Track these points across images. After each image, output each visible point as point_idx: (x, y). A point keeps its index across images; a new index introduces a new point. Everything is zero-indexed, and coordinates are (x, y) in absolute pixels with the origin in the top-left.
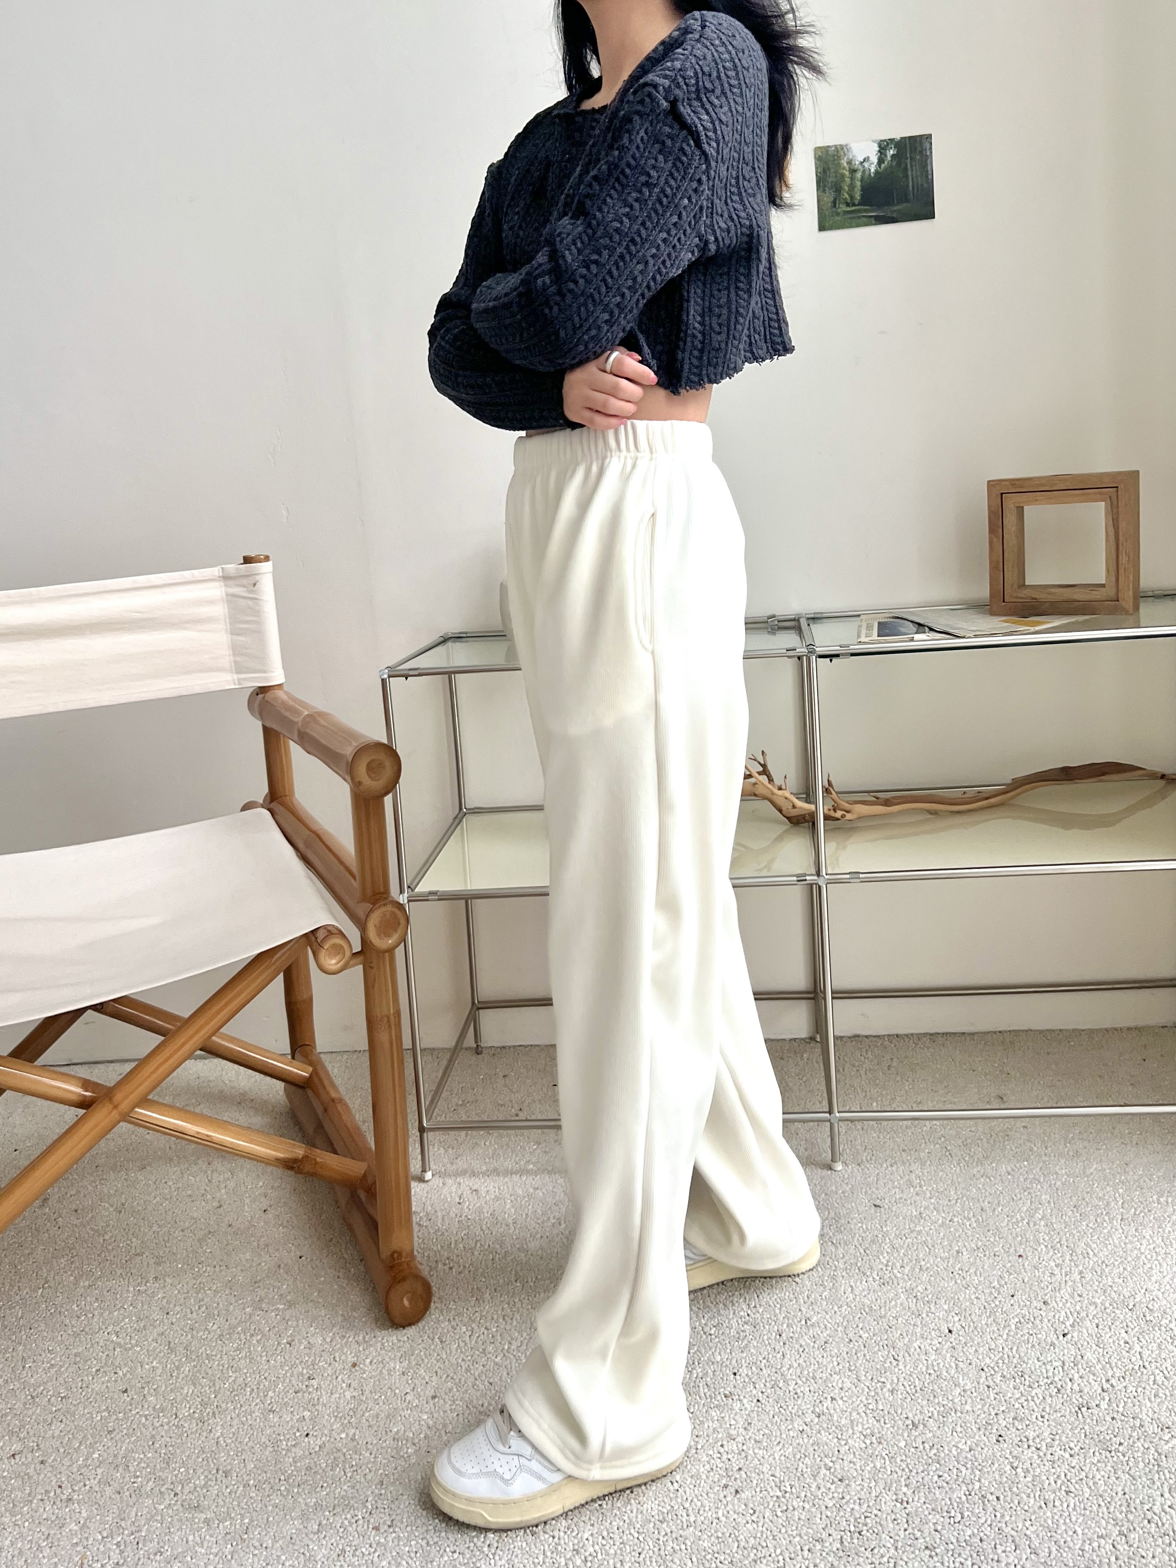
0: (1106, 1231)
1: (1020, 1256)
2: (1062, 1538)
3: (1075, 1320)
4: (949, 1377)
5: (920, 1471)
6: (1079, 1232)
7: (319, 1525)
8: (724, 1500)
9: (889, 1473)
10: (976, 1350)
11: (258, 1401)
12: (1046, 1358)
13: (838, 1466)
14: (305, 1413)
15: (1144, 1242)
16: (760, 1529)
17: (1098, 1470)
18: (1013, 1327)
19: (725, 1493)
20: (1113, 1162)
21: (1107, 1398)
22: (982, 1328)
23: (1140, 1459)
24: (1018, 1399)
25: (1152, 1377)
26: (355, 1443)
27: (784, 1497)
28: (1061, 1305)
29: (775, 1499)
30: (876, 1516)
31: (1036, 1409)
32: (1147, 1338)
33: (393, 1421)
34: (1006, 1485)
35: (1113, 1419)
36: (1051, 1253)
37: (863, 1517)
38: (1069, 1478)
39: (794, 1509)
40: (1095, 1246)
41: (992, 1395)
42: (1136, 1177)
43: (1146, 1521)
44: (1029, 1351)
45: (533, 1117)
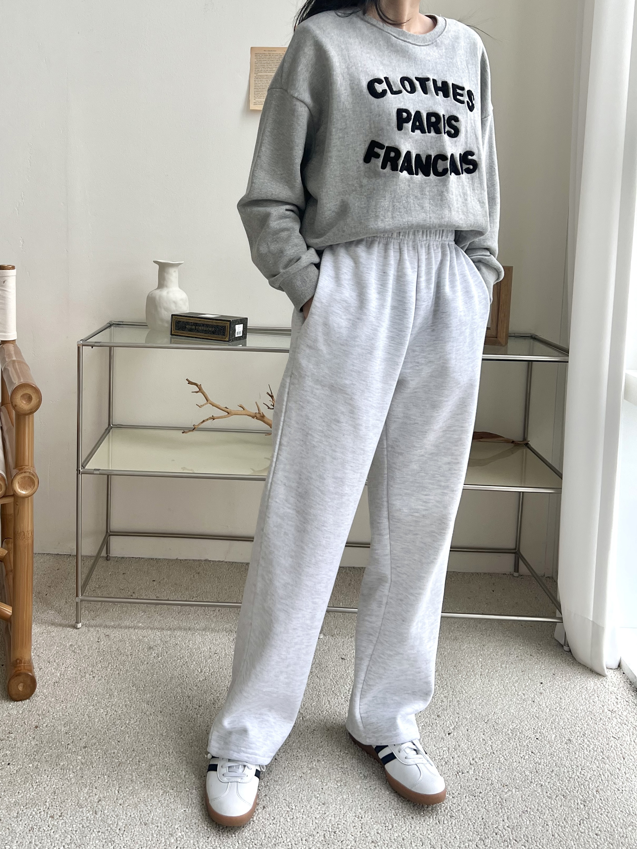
0: (472, 680)
2: (448, 840)
3: (455, 727)
5: (368, 801)
6: (457, 680)
7: (17, 814)
9: (351, 801)
12: (439, 745)
13: (322, 797)
14: (7, 752)
15: (494, 688)
16: (278, 828)
17: (468, 805)
20: (476, 644)
21: (473, 768)
23: (491, 801)
25: (498, 759)
26: (38, 770)
27: (291, 812)
28: (447, 718)
29: (286, 812)
30: (344, 824)
32: (495, 738)
33: (61, 759)
35: (476, 779)
37: (336, 824)
38: (452, 809)
39: (297, 818)
40: (466, 688)
42: (488, 653)
43: (495, 834)
44: (430, 741)
45: (142, 598)
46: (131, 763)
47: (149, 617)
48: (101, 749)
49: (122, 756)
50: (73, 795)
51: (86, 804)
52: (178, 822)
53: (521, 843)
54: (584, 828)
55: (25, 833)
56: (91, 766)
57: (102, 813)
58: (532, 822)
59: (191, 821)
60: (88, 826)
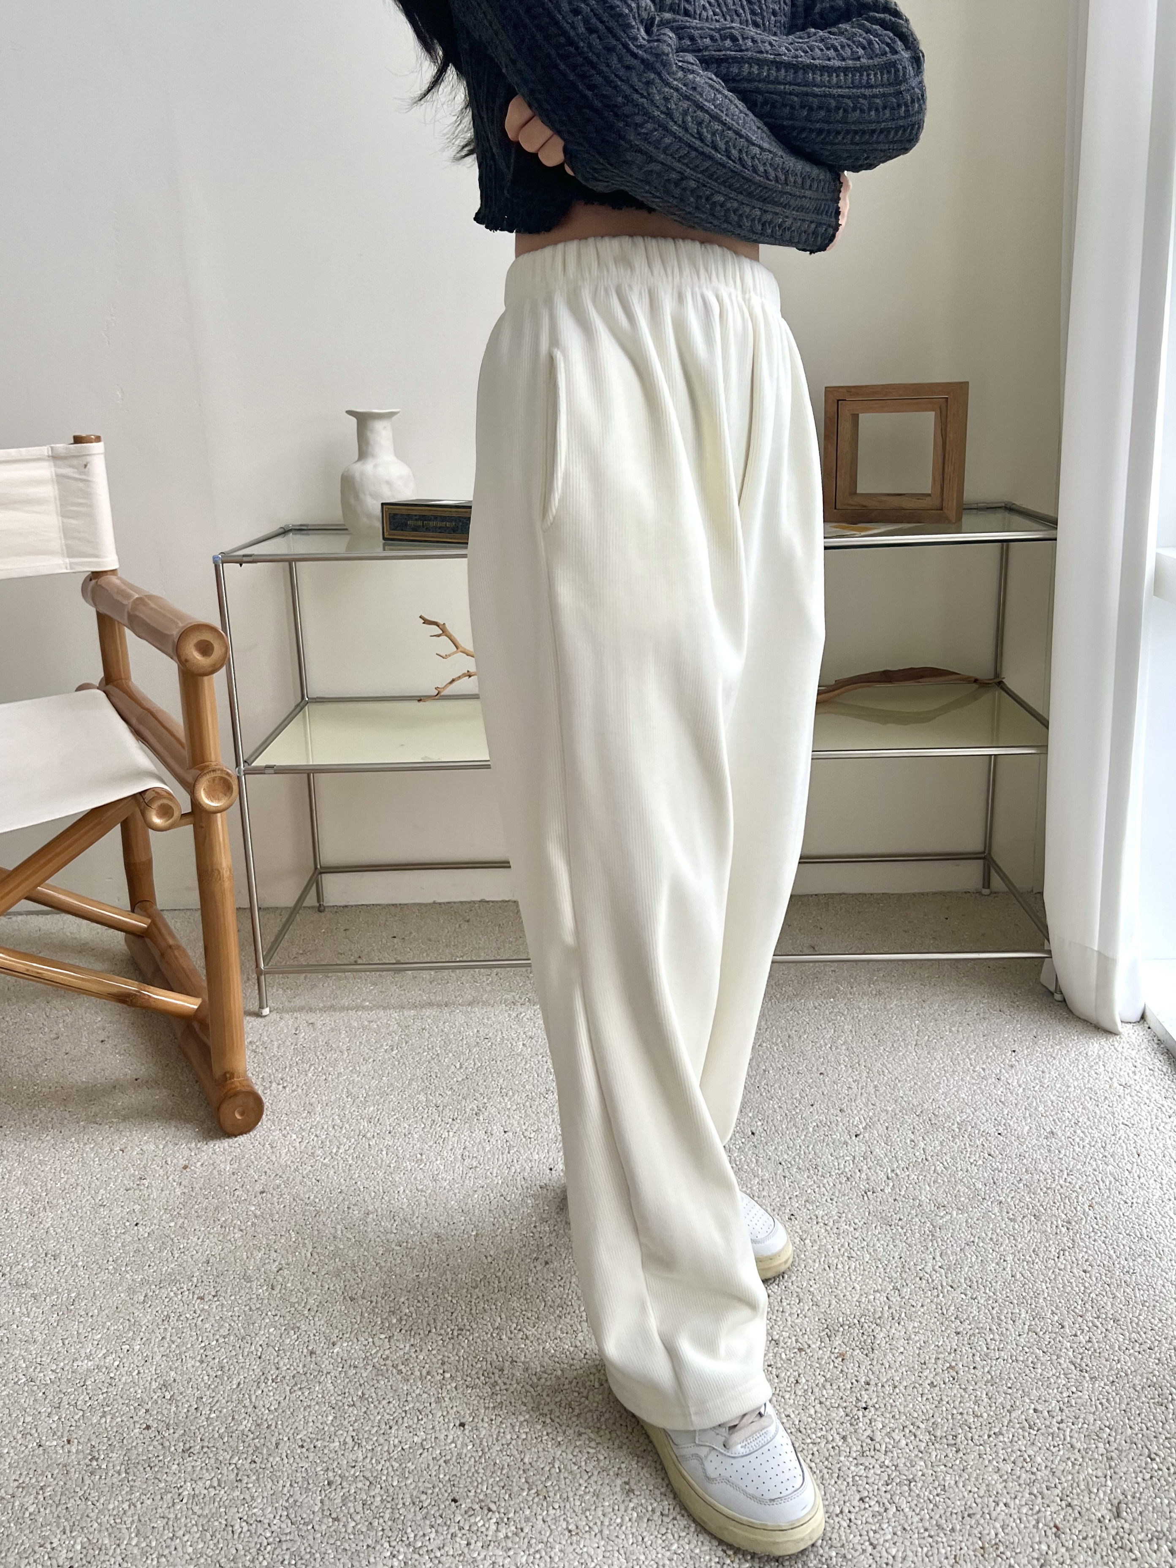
0: (901, 1054)
1: (821, 1074)
3: (867, 1124)
4: (750, 1170)
6: (876, 1054)
7: (145, 1296)
10: (775, 1148)
12: (840, 1153)
14: (135, 1207)
15: (935, 1062)
17: (877, 1240)
18: (811, 1129)
20: (911, 1000)
21: (892, 1184)
22: (783, 1130)
23: (917, 1232)
24: (811, 1185)
25: (933, 1168)
28: (855, 1112)
31: (826, 1194)
32: (931, 1137)
35: (895, 1200)
36: (850, 1071)
38: (851, 1246)
40: (890, 1065)
41: (787, 1183)
42: (931, 1011)
43: (918, 1279)
44: (823, 1148)
46: (336, 1210)
48: (289, 1194)
49: (322, 1202)
50: (238, 1264)
52: (405, 1293)
53: (959, 1291)
54: (1063, 1263)
55: (155, 1324)
57: (283, 1287)
58: (980, 1258)
59: (426, 1290)
60: (258, 1308)
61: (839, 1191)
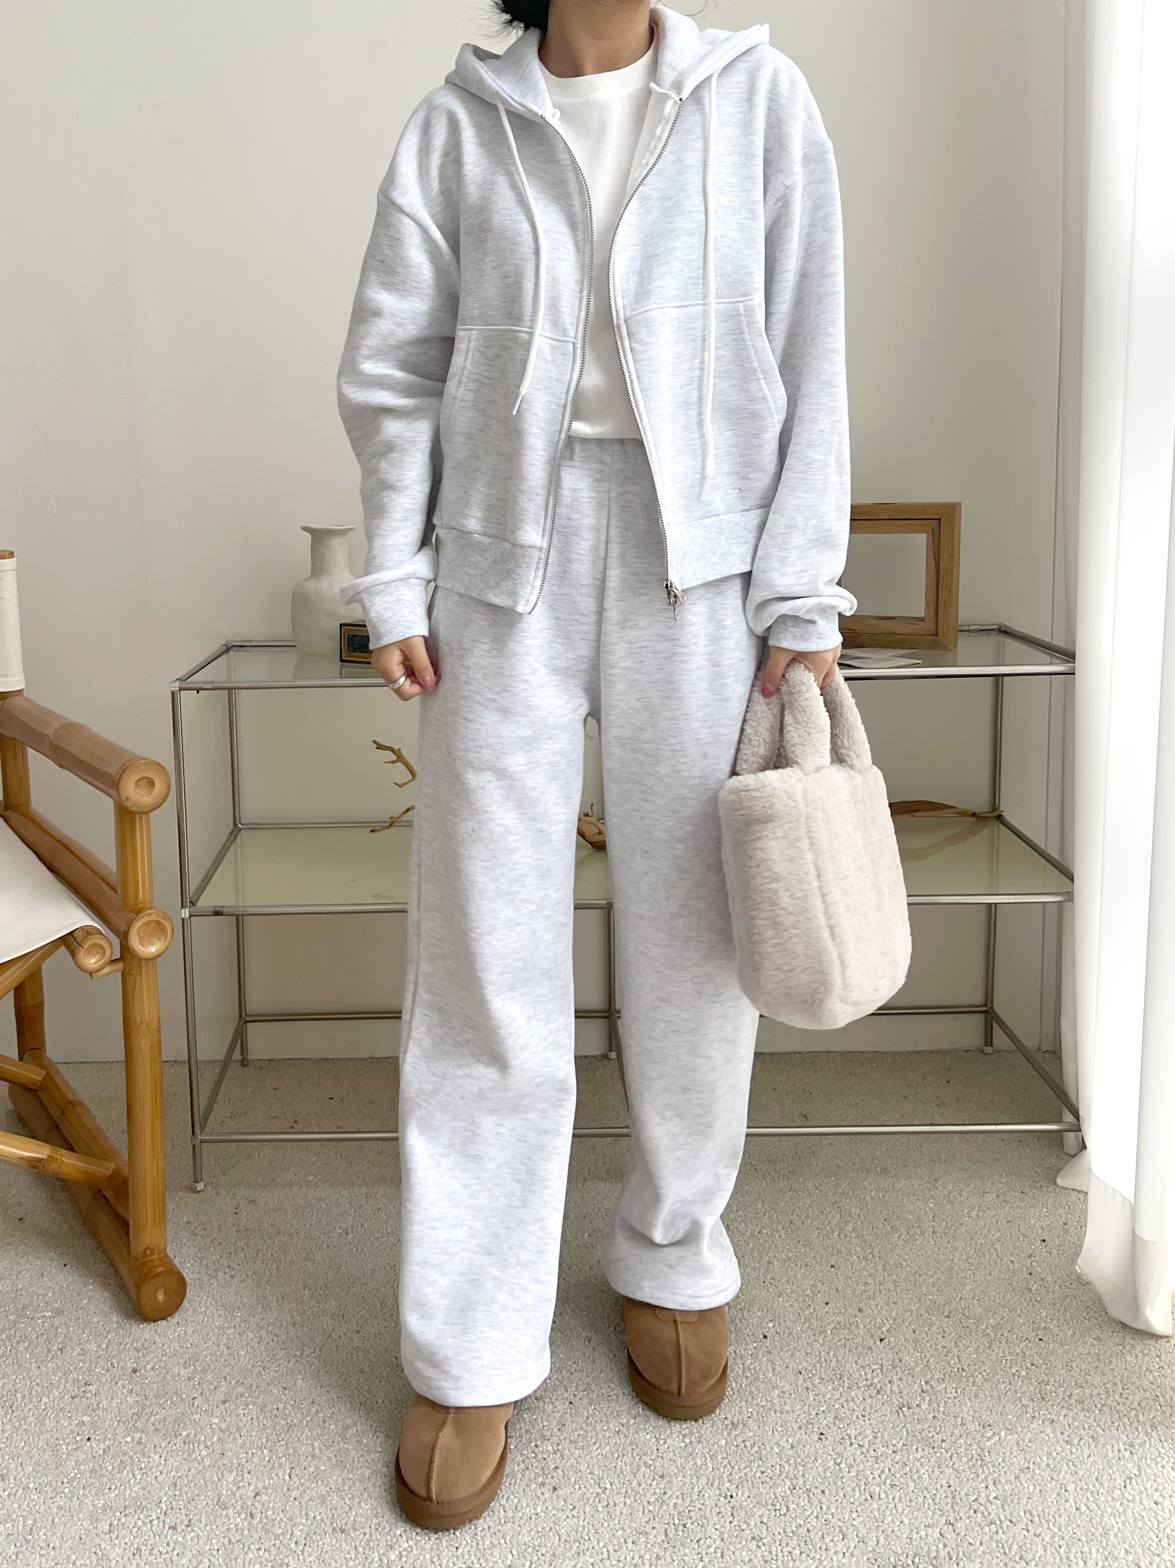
0: (918, 1243)
1: (832, 1266)
2: (890, 1527)
3: (891, 1326)
4: (766, 1380)
5: (742, 1467)
6: (891, 1243)
7: (110, 1525)
8: (541, 1496)
9: (711, 1469)
10: (792, 1354)
11: (31, 1406)
12: (864, 1361)
13: (658, 1464)
14: (84, 1418)
15: (957, 1253)
16: (582, 1523)
17: (921, 1465)
18: (829, 1332)
19: (543, 1490)
20: (922, 1179)
21: (928, 1398)
22: (797, 1333)
23: (963, 1454)
24: (838, 1399)
26: (142, 1446)
27: (604, 1493)
28: (876, 1312)
29: (595, 1495)
30: (700, 1509)
31: (857, 1410)
33: (182, 1425)
34: (831, 1480)
35: (935, 1417)
36: (864, 1263)
37: (686, 1511)
38: (893, 1472)
39: (615, 1505)
40: (908, 1256)
41: (811, 1396)
42: (945, 1193)
43: (972, 1512)
44: (847, 1355)
45: (310, 1130)
46: (310, 1424)
47: (326, 1164)
48: (254, 1404)
49: (293, 1415)
50: (209, 1488)
51: (233, 1501)
54: (1132, 1492)
55: (126, 1558)
56: (237, 1435)
57: (264, 1515)
58: (1038, 1488)
60: (239, 1541)
61: (871, 1407)
